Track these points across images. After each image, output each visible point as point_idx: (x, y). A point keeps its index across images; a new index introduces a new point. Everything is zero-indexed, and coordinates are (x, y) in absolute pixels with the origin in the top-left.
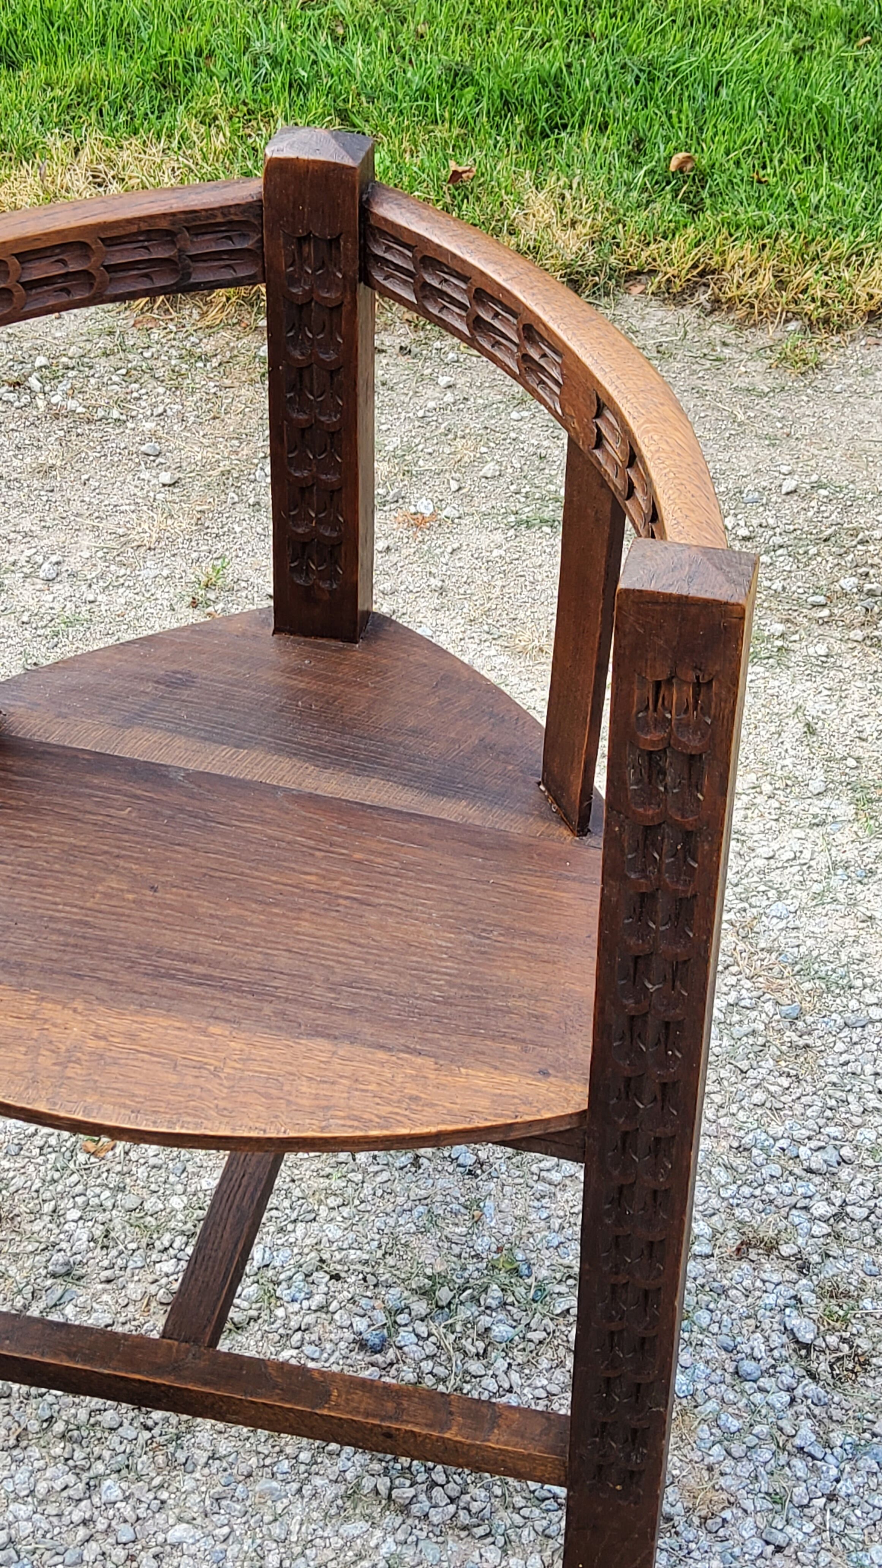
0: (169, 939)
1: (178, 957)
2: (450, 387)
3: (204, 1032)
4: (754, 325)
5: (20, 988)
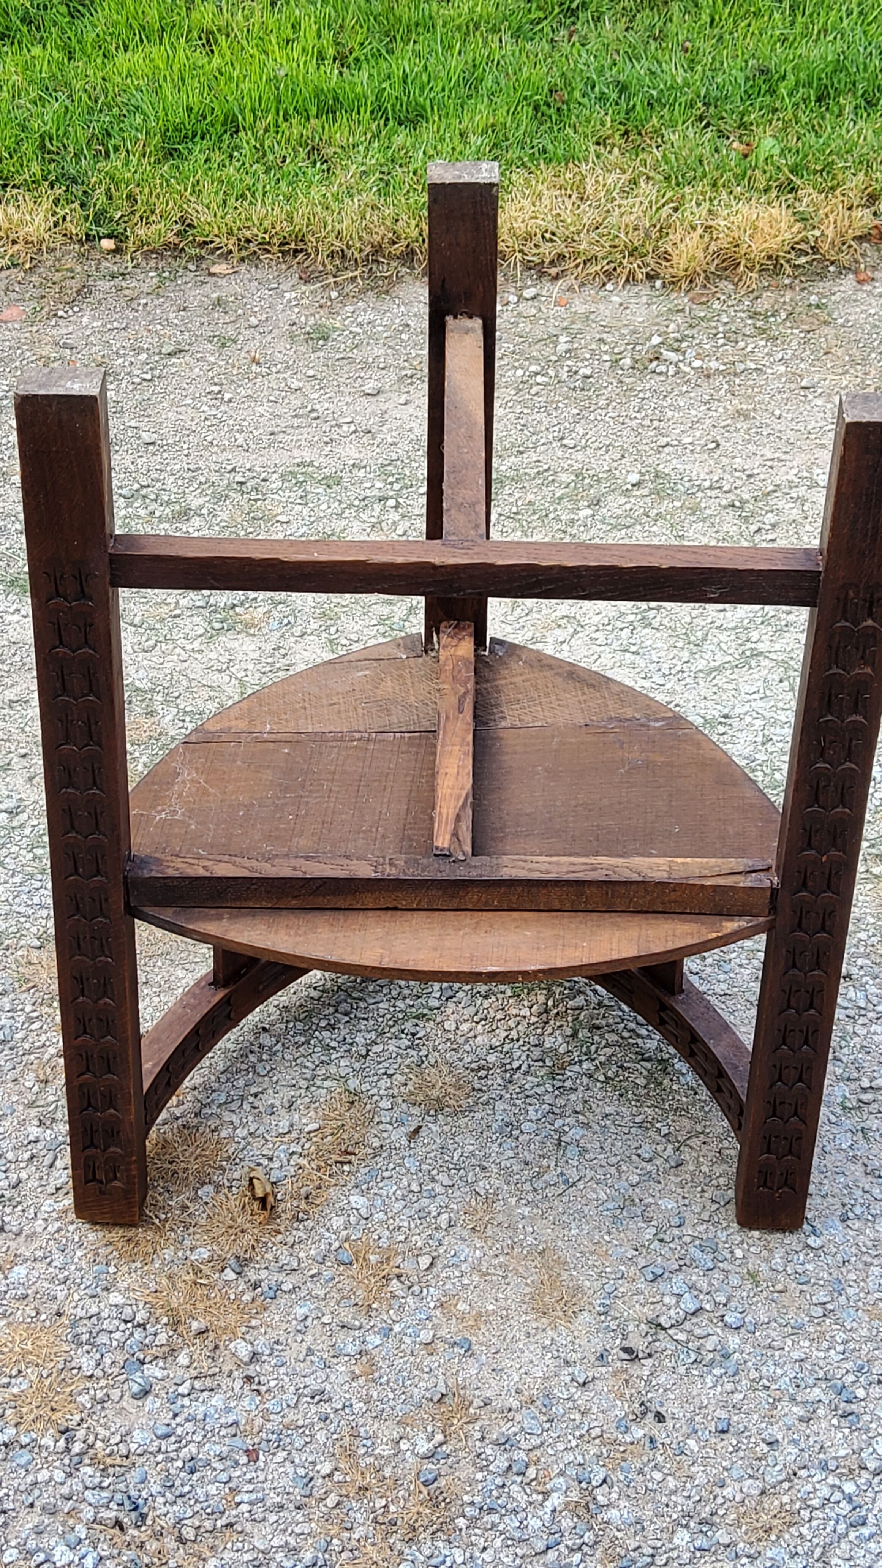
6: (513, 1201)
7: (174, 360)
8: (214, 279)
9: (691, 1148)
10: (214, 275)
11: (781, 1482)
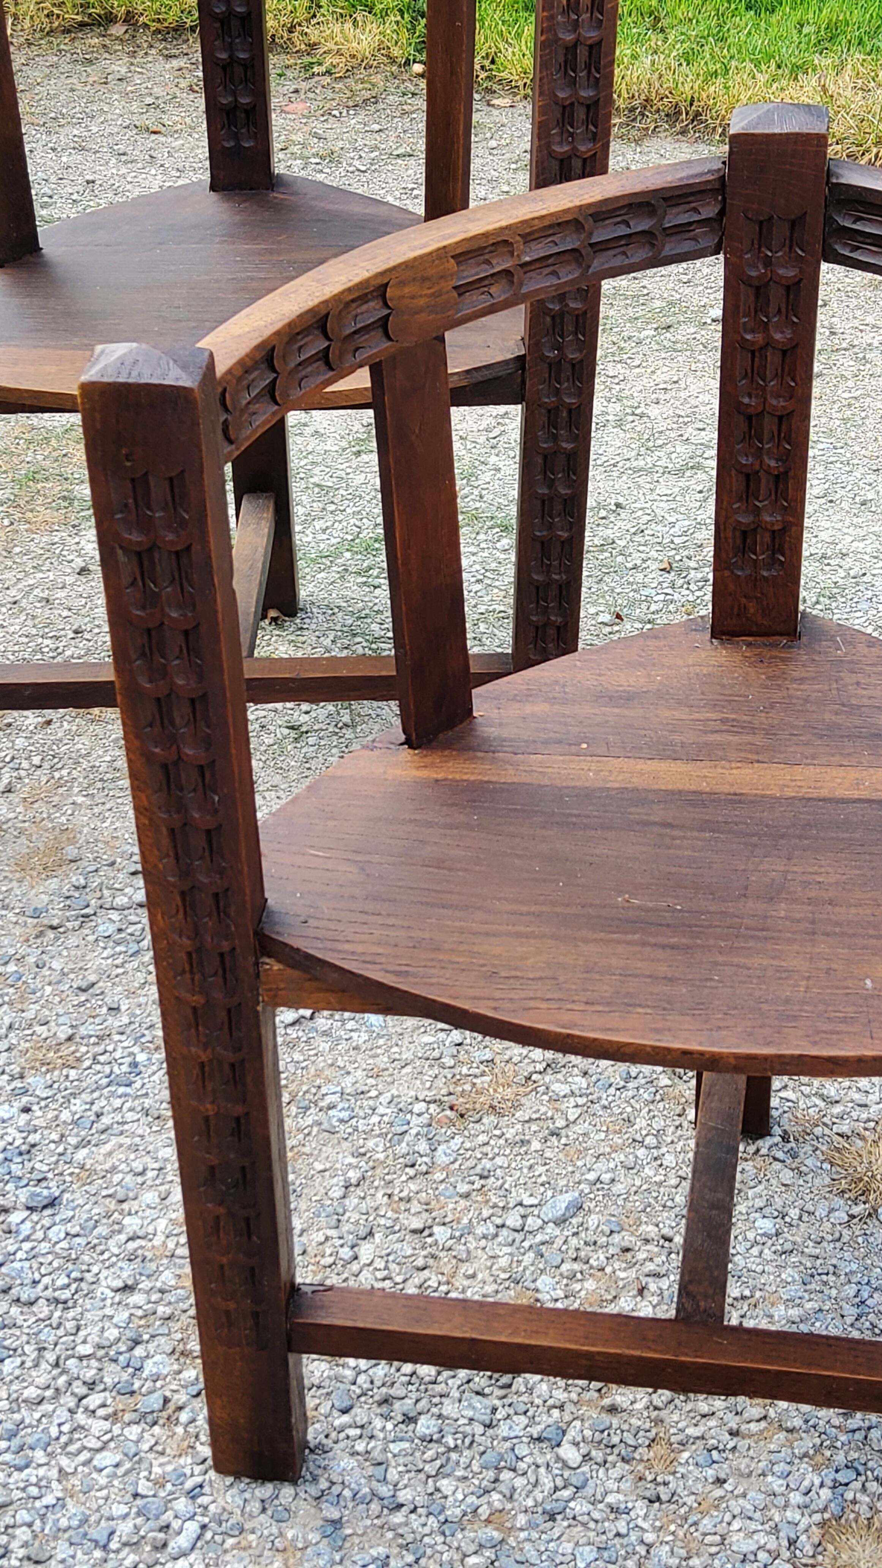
6: (76, 790)
7: (400, 161)
8: (490, 108)
9: (264, 798)
10: (493, 106)
11: (91, 1036)
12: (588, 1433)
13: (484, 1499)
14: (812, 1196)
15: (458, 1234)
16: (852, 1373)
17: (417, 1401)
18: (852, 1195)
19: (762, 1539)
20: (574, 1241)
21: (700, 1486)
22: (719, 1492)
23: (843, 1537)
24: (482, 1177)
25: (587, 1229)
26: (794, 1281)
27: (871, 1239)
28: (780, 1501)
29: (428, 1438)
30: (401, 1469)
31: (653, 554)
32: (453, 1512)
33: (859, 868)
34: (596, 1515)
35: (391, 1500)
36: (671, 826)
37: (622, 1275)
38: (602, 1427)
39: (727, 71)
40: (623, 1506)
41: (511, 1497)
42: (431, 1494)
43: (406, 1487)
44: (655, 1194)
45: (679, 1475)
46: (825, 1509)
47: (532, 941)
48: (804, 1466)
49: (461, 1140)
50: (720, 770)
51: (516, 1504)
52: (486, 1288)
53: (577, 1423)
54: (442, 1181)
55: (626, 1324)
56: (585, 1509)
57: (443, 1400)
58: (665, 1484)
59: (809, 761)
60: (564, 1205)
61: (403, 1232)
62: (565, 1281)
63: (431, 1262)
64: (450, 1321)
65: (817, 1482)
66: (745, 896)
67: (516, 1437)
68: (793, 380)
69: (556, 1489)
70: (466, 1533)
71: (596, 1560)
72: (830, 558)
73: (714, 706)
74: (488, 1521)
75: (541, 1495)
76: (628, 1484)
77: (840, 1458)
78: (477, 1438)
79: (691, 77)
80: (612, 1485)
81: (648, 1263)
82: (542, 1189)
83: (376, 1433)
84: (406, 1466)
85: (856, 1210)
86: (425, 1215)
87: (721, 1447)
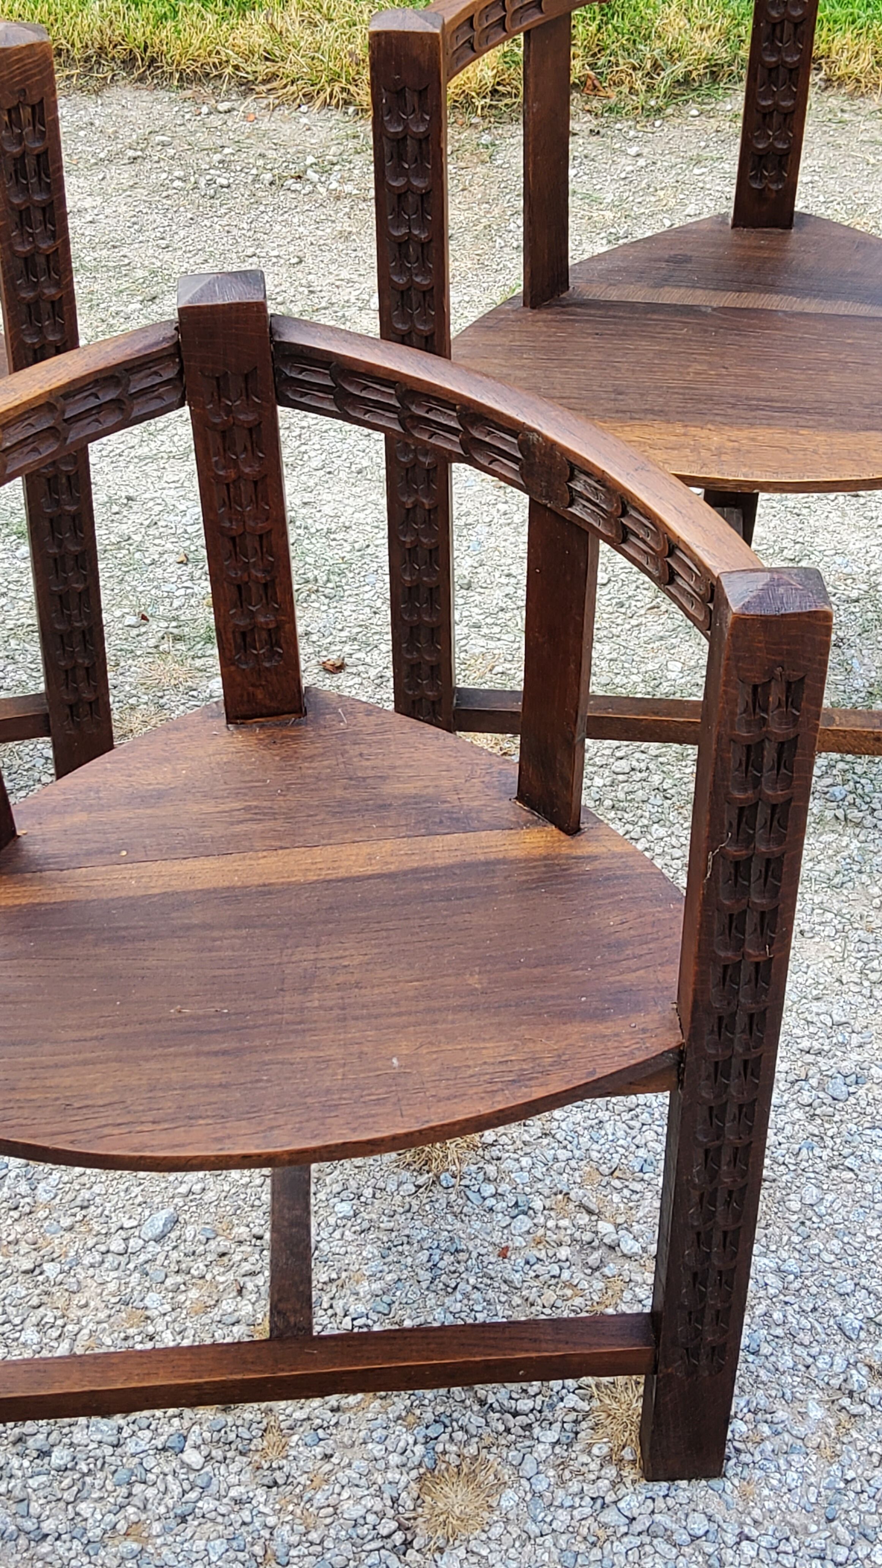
0: (750, 391)
1: (759, 399)
2: (638, 155)
3: (797, 433)
4: (862, 95)
5: (668, 422)
12: (206, 1435)
13: (120, 1515)
14: (382, 1173)
15: (66, 1268)
16: (427, 1359)
17: (49, 1434)
18: (416, 1166)
19: (368, 1502)
20: (174, 1255)
21: (310, 1464)
22: (327, 1467)
23: (438, 1487)
24: (82, 1208)
25: (185, 1241)
26: (374, 1257)
27: (437, 1205)
28: (381, 1464)
29: (63, 1468)
30: (42, 1501)
31: (169, 546)
32: (94, 1533)
33: (379, 946)
34: (223, 1510)
35: (36, 1533)
36: (211, 927)
37: (221, 1279)
38: (218, 1427)
39: (176, 13)
40: (245, 1497)
41: (145, 1507)
42: (73, 1519)
43: (48, 1517)
44: (243, 1196)
45: (291, 1458)
46: (420, 1465)
47: (99, 1066)
48: (399, 1428)
49: (59, 1175)
50: (248, 862)
51: (150, 1513)
52: (99, 1314)
53: (196, 1428)
54: (46, 1218)
55: (227, 1351)
56: (212, 1507)
57: (73, 1428)
58: (280, 1468)
59: (325, 842)
60: (161, 1223)
61: (15, 1274)
62: (171, 1295)
63: (45, 1298)
64: (68, 1378)
65: (411, 1441)
66: (282, 990)
67: (143, 1452)
68: (267, 504)
69: (184, 1492)
70: (108, 1549)
71: (227, 1550)
72: (334, 533)
73: (237, 794)
74: (127, 1534)
75: (171, 1501)
76: (248, 1475)
77: (429, 1416)
78: (108, 1459)
79: (141, 22)
80: (233, 1479)
81: (244, 1264)
82: (140, 1209)
83: (15, 1472)
84: (46, 1498)
85: (421, 1180)
86: (34, 1254)
87: (325, 1425)
